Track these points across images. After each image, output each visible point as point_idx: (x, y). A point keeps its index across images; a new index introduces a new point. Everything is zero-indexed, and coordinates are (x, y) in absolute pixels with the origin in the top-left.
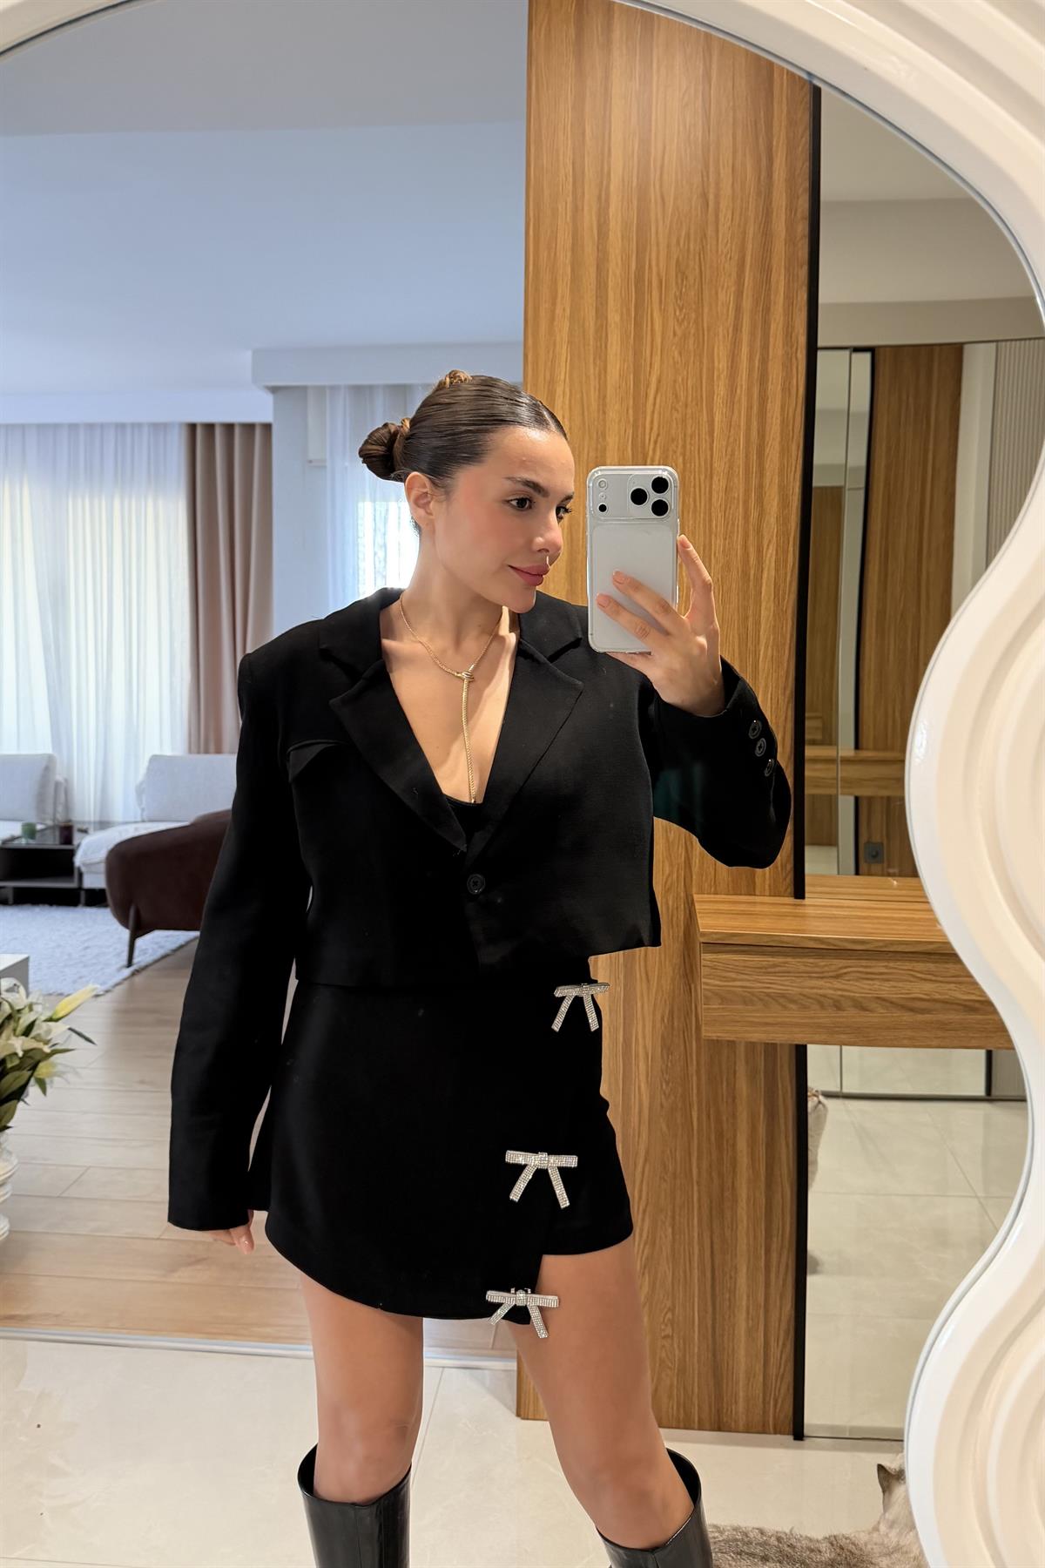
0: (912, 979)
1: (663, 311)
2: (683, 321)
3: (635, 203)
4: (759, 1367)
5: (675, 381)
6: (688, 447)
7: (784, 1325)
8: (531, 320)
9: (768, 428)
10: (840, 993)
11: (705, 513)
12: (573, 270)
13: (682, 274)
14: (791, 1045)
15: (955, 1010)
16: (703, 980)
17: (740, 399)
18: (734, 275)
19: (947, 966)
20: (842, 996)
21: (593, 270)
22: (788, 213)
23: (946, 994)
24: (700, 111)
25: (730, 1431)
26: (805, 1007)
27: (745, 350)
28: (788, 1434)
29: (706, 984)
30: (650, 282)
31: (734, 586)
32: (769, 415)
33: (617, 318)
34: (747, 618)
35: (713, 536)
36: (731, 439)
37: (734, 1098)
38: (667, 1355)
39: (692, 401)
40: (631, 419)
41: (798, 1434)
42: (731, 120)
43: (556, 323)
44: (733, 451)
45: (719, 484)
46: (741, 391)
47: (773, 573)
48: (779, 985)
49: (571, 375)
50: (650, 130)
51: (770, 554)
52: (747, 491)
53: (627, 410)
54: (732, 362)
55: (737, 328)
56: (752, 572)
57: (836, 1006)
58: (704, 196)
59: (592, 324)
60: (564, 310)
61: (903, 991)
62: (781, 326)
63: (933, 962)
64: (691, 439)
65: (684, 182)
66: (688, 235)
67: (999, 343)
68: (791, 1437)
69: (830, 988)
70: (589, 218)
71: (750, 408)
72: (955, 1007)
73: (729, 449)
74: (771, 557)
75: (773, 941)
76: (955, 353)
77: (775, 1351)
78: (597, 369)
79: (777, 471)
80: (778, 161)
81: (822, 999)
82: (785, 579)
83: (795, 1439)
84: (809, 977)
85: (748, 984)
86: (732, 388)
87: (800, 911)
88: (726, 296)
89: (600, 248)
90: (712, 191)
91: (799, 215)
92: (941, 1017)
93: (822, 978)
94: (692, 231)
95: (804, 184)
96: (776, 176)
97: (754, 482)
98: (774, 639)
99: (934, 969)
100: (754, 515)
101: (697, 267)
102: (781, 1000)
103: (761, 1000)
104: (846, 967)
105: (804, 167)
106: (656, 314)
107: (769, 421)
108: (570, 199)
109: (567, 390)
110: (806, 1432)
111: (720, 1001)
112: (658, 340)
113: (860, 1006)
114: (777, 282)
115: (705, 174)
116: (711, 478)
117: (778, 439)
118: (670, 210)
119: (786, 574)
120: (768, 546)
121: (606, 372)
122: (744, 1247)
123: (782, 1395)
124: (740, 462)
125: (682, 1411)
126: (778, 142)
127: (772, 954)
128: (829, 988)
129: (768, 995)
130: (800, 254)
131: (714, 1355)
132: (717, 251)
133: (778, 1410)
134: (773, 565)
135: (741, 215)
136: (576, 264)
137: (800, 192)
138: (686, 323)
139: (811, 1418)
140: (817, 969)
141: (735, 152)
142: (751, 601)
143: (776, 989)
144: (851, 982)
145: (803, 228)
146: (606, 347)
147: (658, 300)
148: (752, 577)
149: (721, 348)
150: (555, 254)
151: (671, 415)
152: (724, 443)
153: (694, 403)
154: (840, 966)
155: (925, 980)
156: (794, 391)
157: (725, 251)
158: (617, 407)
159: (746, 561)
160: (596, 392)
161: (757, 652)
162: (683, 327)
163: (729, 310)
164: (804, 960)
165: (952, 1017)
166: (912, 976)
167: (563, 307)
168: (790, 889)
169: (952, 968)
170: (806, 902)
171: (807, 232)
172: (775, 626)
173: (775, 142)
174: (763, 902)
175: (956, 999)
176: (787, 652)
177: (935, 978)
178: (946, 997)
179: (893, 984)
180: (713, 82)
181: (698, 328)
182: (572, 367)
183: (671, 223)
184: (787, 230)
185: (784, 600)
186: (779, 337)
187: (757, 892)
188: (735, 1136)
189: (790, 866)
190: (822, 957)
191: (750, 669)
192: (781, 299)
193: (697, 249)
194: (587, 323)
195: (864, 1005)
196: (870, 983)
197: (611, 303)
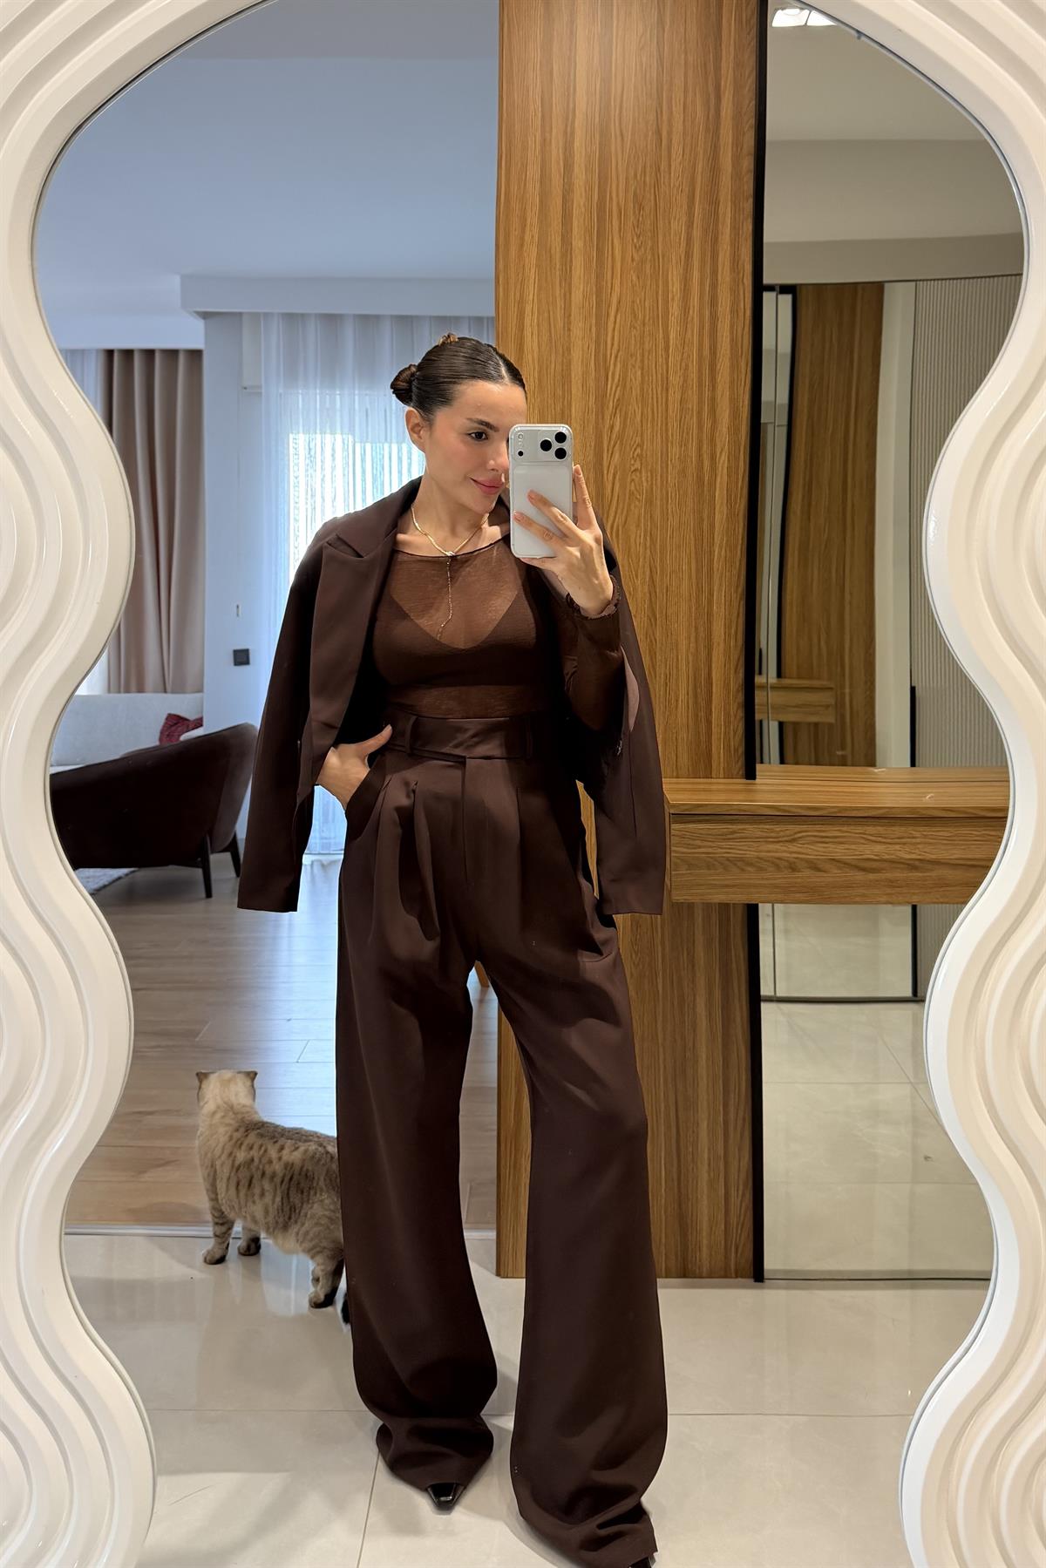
0: (864, 842)
1: (622, 238)
3: (597, 136)
4: (721, 1217)
5: (633, 303)
6: (646, 362)
7: (743, 1175)
9: (718, 346)
10: (795, 856)
11: (662, 425)
12: (541, 201)
13: (638, 205)
14: (745, 904)
15: (900, 868)
17: (693, 318)
18: (685, 207)
20: (797, 858)
21: (559, 201)
22: (735, 149)
23: (894, 854)
24: (655, 53)
25: (695, 1277)
26: (761, 869)
27: (696, 274)
28: (749, 1277)
29: (675, 852)
30: (611, 212)
31: (689, 490)
32: (718, 335)
33: (581, 245)
34: (701, 520)
35: (669, 445)
36: (685, 355)
37: (693, 966)
39: (649, 320)
40: (594, 335)
41: (757, 1273)
42: (683, 62)
43: (525, 248)
44: (687, 366)
45: (674, 396)
46: (694, 311)
47: (725, 477)
48: (737, 849)
49: (538, 295)
50: (610, 71)
51: (723, 461)
52: (700, 402)
53: (590, 330)
54: (685, 286)
55: (688, 255)
56: (706, 478)
57: (791, 868)
58: (658, 132)
59: (558, 250)
60: (533, 237)
61: (856, 853)
62: (728, 255)
64: (649, 353)
65: (641, 120)
66: (644, 169)
67: (918, 283)
68: (751, 1281)
69: (785, 852)
70: (556, 151)
71: (702, 328)
72: (900, 866)
73: (683, 364)
74: (723, 464)
75: (731, 810)
76: (876, 290)
78: (563, 291)
79: (726, 385)
80: (726, 100)
81: (778, 861)
82: (737, 483)
83: (755, 1281)
84: (766, 841)
85: (710, 850)
86: (685, 309)
87: (754, 787)
88: (678, 226)
89: (566, 179)
90: (664, 126)
91: (744, 152)
92: (889, 876)
93: (778, 842)
94: (648, 164)
95: (750, 122)
96: (723, 114)
97: (707, 394)
98: (727, 541)
99: (883, 832)
100: (707, 425)
101: (652, 199)
102: (739, 864)
103: (722, 864)
104: (799, 832)
105: (748, 107)
106: (616, 241)
107: (719, 339)
108: (538, 133)
109: (535, 308)
110: (766, 1275)
111: (687, 867)
112: (618, 264)
113: (814, 866)
114: (725, 214)
115: (658, 111)
116: (667, 390)
117: (728, 356)
118: (628, 145)
119: (738, 479)
120: (721, 453)
122: (705, 1103)
123: (741, 1242)
124: (694, 376)
126: (726, 82)
127: (732, 822)
129: (728, 859)
130: (746, 188)
131: (680, 1205)
132: (670, 185)
133: (739, 1255)
134: (725, 469)
135: (691, 149)
136: (544, 196)
137: (746, 128)
138: (642, 250)
139: (770, 1263)
140: (772, 835)
141: (686, 91)
142: (705, 505)
143: (733, 853)
144: (806, 846)
145: (748, 163)
146: (571, 271)
147: (617, 229)
148: (706, 483)
149: (675, 273)
150: (525, 185)
151: (630, 332)
152: (679, 359)
153: (651, 321)
154: (795, 830)
155: (876, 842)
156: (741, 314)
157: (677, 184)
158: (580, 325)
159: (700, 468)
160: (563, 312)
161: (711, 553)
162: (640, 253)
163: (680, 239)
164: (761, 826)
165: (898, 875)
166: (864, 838)
167: (532, 233)
168: (742, 772)
169: (898, 830)
170: (757, 781)
171: (752, 167)
172: (728, 528)
173: (723, 83)
174: (719, 783)
175: (901, 858)
176: (739, 552)
177: (884, 840)
178: (893, 857)
179: (847, 846)
180: (667, 28)
181: (653, 255)
182: (540, 289)
183: (629, 157)
184: (733, 166)
185: (736, 503)
186: (727, 264)
187: (713, 775)
188: (695, 999)
189: (741, 750)
190: (778, 823)
191: (705, 570)
192: (728, 229)
193: (652, 182)
194: (553, 249)
195: (818, 866)
196: (824, 845)
197: (576, 231)
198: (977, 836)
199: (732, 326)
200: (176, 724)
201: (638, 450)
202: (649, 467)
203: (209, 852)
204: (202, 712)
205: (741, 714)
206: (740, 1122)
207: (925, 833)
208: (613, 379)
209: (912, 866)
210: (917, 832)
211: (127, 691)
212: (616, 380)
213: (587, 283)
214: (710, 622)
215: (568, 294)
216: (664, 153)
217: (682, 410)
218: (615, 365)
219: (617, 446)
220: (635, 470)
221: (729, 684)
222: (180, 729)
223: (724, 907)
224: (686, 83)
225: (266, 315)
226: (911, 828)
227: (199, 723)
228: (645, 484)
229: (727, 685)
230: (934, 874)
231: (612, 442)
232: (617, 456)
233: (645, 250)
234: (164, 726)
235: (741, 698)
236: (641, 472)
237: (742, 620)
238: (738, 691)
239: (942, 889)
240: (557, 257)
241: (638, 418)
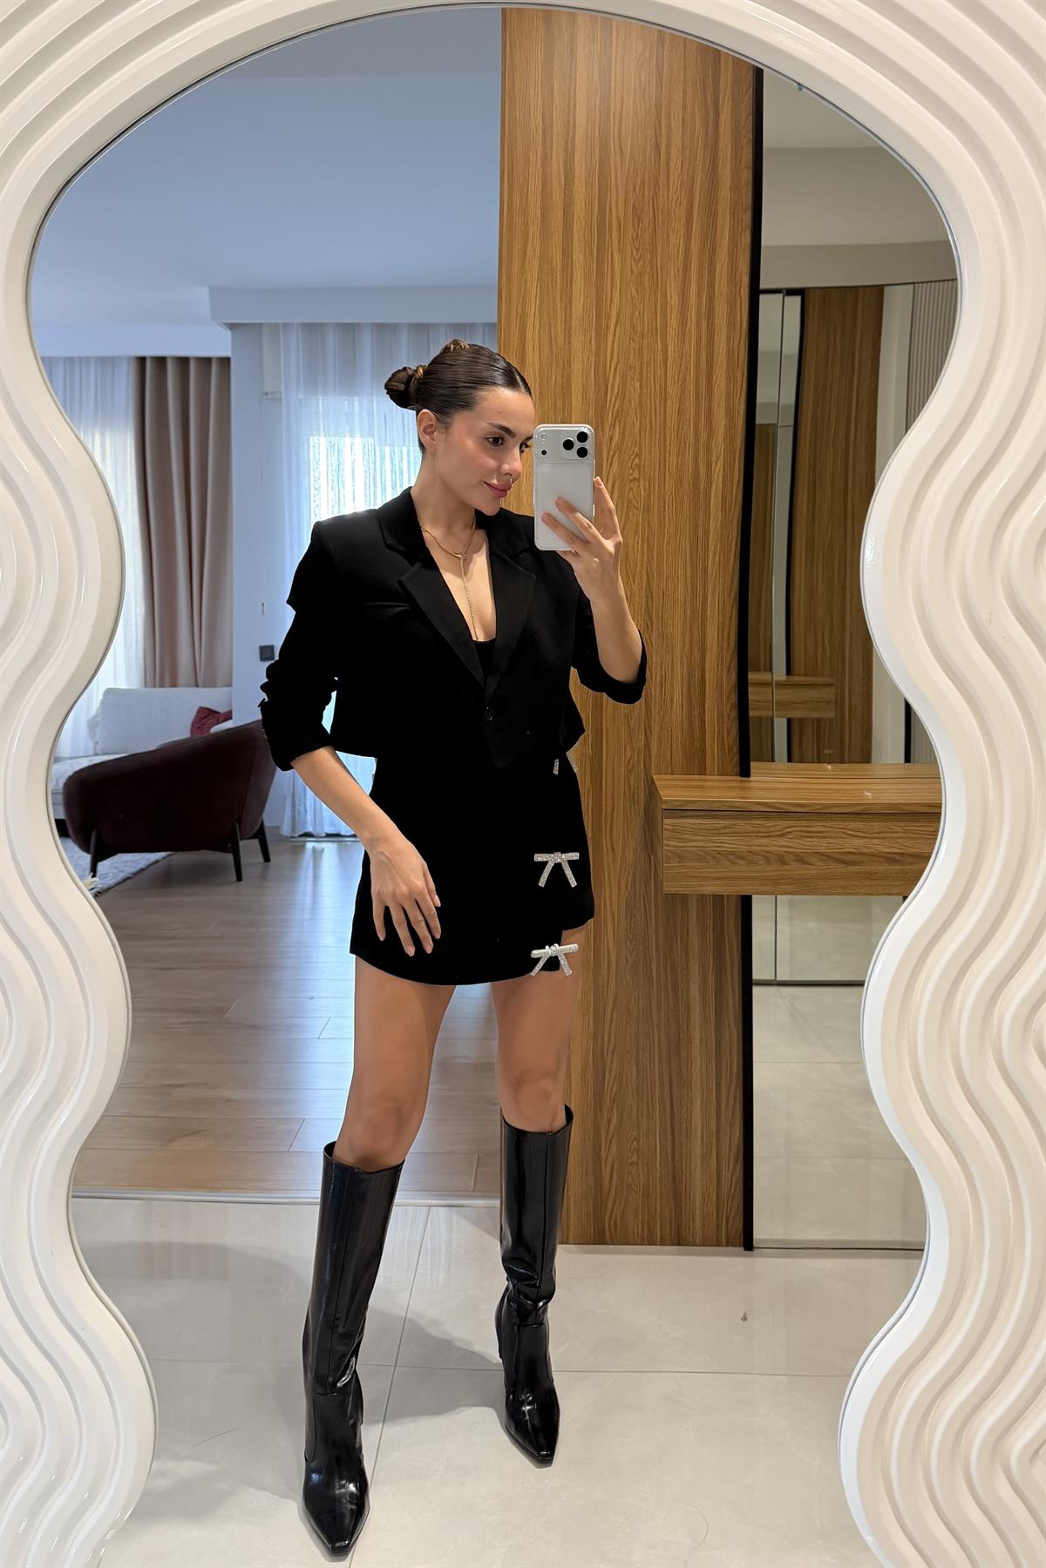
0: (844, 836)
1: (621, 251)
3: (597, 151)
4: (713, 1189)
5: (632, 315)
6: (644, 374)
7: (734, 1150)
8: (504, 260)
9: (715, 358)
10: (783, 848)
11: (660, 432)
12: (543, 214)
13: (638, 218)
14: (738, 896)
15: (879, 862)
16: (665, 842)
17: (690, 330)
18: (683, 221)
19: (873, 824)
20: (786, 852)
21: (560, 214)
22: (733, 162)
23: (873, 848)
24: (654, 70)
25: (688, 1245)
26: (753, 863)
27: (694, 287)
28: (740, 1246)
29: (667, 845)
30: (610, 224)
31: (686, 498)
32: (716, 346)
33: (581, 258)
34: (696, 527)
35: (667, 454)
36: (684, 366)
37: (687, 953)
38: (633, 1180)
39: (648, 332)
40: (594, 348)
41: (748, 1244)
42: (682, 78)
43: (527, 263)
44: (684, 380)
45: (672, 407)
46: (691, 325)
47: (720, 487)
48: (729, 844)
49: (540, 310)
50: (610, 87)
51: (718, 468)
52: (697, 415)
53: (591, 343)
54: (683, 298)
55: (686, 268)
56: (702, 487)
57: (781, 861)
58: (658, 147)
59: (559, 262)
60: (534, 250)
61: (836, 846)
62: (725, 266)
63: (861, 821)
64: (648, 366)
65: (640, 134)
66: (643, 182)
67: (916, 285)
68: (742, 1248)
70: (557, 165)
71: (698, 338)
72: (879, 859)
73: (681, 376)
74: (719, 471)
75: (723, 806)
76: (877, 293)
77: (726, 1175)
78: (564, 305)
79: (724, 396)
80: (725, 115)
81: (768, 855)
82: (732, 492)
83: (745, 1250)
84: (758, 836)
85: (704, 844)
86: (683, 321)
87: (747, 785)
88: (677, 239)
89: (567, 192)
90: (663, 141)
91: (743, 164)
92: (868, 868)
93: (768, 837)
94: (647, 178)
95: (748, 136)
96: (721, 130)
97: (704, 405)
98: (721, 546)
99: (863, 827)
100: (704, 435)
101: (651, 212)
102: (731, 857)
103: (714, 857)
104: (789, 827)
105: (747, 121)
106: (616, 255)
107: (715, 350)
108: (540, 149)
109: (537, 322)
110: (755, 1244)
111: (678, 860)
112: (618, 279)
113: (801, 859)
114: (723, 226)
115: (657, 127)
116: (666, 402)
117: (725, 367)
118: (628, 161)
119: (733, 487)
120: (716, 463)
121: (571, 307)
122: (699, 1082)
123: (733, 1214)
124: (691, 387)
125: (646, 1229)
126: (724, 99)
127: (724, 818)
128: (776, 845)
129: (719, 853)
130: (745, 200)
131: (674, 1179)
132: (668, 197)
133: (729, 1226)
134: (721, 480)
135: (690, 163)
136: (546, 208)
137: (744, 143)
138: (642, 262)
139: (759, 1233)
140: (764, 830)
141: (684, 107)
142: (701, 513)
143: (726, 847)
144: (794, 839)
145: (747, 176)
146: (571, 284)
147: (617, 242)
148: (702, 490)
149: (673, 285)
150: (527, 199)
151: (629, 345)
152: (677, 370)
153: (650, 335)
154: (785, 826)
155: (856, 836)
156: (738, 326)
157: (675, 198)
158: (581, 338)
159: (696, 476)
160: (563, 325)
161: (706, 558)
162: (639, 266)
163: (678, 252)
164: (753, 822)
167: (534, 249)
168: (737, 769)
169: (877, 826)
170: (752, 778)
171: (748, 180)
172: (722, 534)
173: (721, 96)
174: (713, 780)
175: (880, 852)
176: (732, 557)
178: (872, 850)
179: (831, 841)
181: (652, 268)
182: (541, 302)
183: (628, 170)
184: (732, 179)
185: (730, 509)
186: (725, 275)
187: (708, 772)
188: (688, 986)
189: (736, 749)
190: (768, 818)
191: (699, 574)
192: (726, 241)
193: (651, 195)
194: (554, 262)
195: (805, 859)
196: (810, 839)
197: (576, 244)
199: (728, 338)
200: (206, 717)
201: (637, 460)
202: (648, 476)
203: (239, 838)
204: (231, 706)
205: (734, 714)
206: (731, 1101)
207: (907, 828)
208: (612, 391)
210: (898, 827)
211: (162, 686)
212: (616, 392)
213: (587, 297)
214: (704, 625)
215: (568, 306)
216: (663, 167)
217: (679, 420)
218: (614, 377)
219: (616, 456)
220: (635, 479)
221: (721, 687)
222: (211, 721)
223: (718, 899)
224: (684, 101)
225: (286, 325)
226: (891, 823)
227: (228, 716)
228: (643, 493)
229: (719, 686)
231: (611, 453)
232: (616, 465)
233: (644, 263)
234: (195, 719)
235: (734, 698)
236: (639, 481)
237: (735, 622)
238: (731, 691)
240: (559, 269)
241: (637, 429)
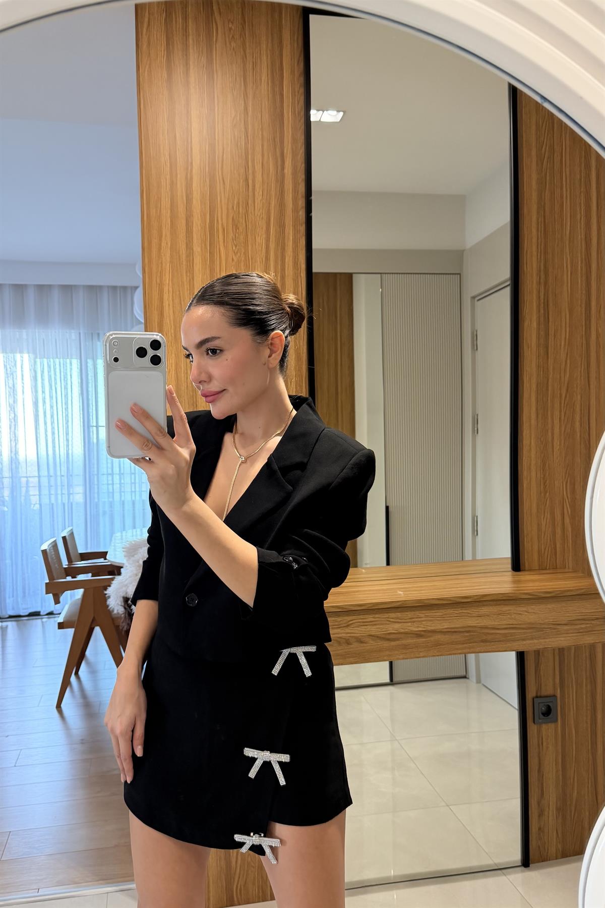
0: (388, 623)
1: (226, 247)
2: (237, 253)
3: (208, 182)
8: (146, 248)
10: (349, 635)
12: (171, 221)
13: (235, 226)
15: (411, 637)
18: (264, 228)
19: (407, 613)
20: (350, 636)
21: (184, 222)
22: (293, 193)
23: (407, 629)
24: (243, 129)
30: (218, 230)
33: (199, 249)
38: (251, 859)
42: (261, 137)
43: (162, 251)
49: (172, 280)
50: (215, 139)
55: (267, 258)
57: (347, 643)
58: (247, 180)
59: (184, 252)
60: (167, 244)
61: (384, 630)
62: (291, 258)
63: (399, 612)
65: (235, 172)
66: (238, 203)
69: (344, 633)
70: (180, 189)
72: (411, 635)
78: (188, 278)
80: (288, 162)
81: (339, 640)
88: (260, 239)
89: (188, 208)
90: (250, 177)
91: (299, 194)
92: (404, 642)
93: (339, 627)
94: (241, 200)
95: (302, 176)
96: (286, 171)
99: (400, 616)
101: (244, 222)
104: (352, 621)
105: (302, 167)
106: (222, 249)
108: (168, 177)
109: (171, 289)
112: (224, 262)
113: (360, 641)
114: (289, 233)
115: (247, 168)
118: (228, 190)
121: (193, 280)
126: (287, 151)
130: (300, 218)
132: (255, 214)
135: (267, 193)
136: (174, 218)
137: (300, 181)
138: (239, 254)
141: (263, 155)
144: (355, 628)
145: (302, 203)
146: (193, 266)
147: (222, 241)
150: (160, 211)
154: (349, 619)
155: (396, 622)
157: (259, 214)
162: (236, 256)
163: (262, 248)
165: (410, 641)
166: (388, 620)
167: (166, 241)
169: (409, 614)
171: (304, 205)
173: (285, 151)
175: (412, 631)
177: (400, 621)
178: (407, 630)
179: (378, 626)
180: (250, 113)
181: (245, 257)
182: (173, 276)
183: (229, 195)
184: (293, 204)
186: (291, 264)
190: (339, 616)
192: (291, 243)
193: (244, 212)
194: (181, 253)
195: (362, 640)
196: (366, 627)
197: (195, 241)
198: (457, 614)
207: (427, 614)
209: (418, 635)
210: (422, 614)
216: (251, 194)
224: (263, 152)
226: (418, 612)
230: (432, 639)
233: (241, 254)
239: (438, 647)
240: (184, 257)
